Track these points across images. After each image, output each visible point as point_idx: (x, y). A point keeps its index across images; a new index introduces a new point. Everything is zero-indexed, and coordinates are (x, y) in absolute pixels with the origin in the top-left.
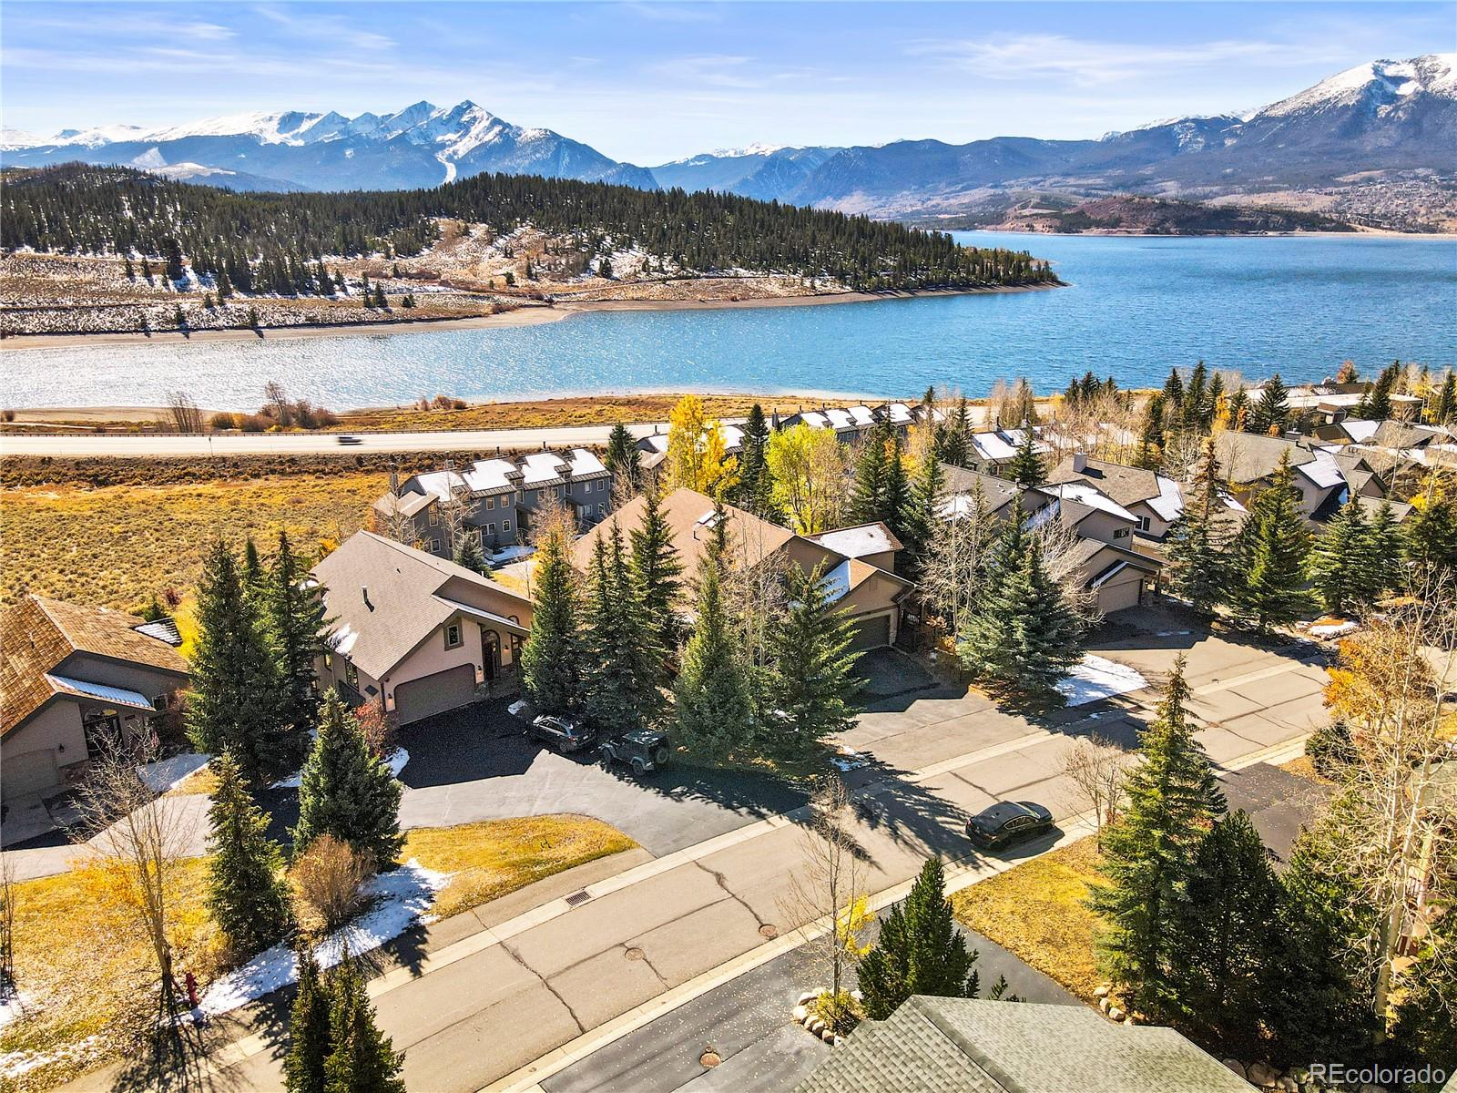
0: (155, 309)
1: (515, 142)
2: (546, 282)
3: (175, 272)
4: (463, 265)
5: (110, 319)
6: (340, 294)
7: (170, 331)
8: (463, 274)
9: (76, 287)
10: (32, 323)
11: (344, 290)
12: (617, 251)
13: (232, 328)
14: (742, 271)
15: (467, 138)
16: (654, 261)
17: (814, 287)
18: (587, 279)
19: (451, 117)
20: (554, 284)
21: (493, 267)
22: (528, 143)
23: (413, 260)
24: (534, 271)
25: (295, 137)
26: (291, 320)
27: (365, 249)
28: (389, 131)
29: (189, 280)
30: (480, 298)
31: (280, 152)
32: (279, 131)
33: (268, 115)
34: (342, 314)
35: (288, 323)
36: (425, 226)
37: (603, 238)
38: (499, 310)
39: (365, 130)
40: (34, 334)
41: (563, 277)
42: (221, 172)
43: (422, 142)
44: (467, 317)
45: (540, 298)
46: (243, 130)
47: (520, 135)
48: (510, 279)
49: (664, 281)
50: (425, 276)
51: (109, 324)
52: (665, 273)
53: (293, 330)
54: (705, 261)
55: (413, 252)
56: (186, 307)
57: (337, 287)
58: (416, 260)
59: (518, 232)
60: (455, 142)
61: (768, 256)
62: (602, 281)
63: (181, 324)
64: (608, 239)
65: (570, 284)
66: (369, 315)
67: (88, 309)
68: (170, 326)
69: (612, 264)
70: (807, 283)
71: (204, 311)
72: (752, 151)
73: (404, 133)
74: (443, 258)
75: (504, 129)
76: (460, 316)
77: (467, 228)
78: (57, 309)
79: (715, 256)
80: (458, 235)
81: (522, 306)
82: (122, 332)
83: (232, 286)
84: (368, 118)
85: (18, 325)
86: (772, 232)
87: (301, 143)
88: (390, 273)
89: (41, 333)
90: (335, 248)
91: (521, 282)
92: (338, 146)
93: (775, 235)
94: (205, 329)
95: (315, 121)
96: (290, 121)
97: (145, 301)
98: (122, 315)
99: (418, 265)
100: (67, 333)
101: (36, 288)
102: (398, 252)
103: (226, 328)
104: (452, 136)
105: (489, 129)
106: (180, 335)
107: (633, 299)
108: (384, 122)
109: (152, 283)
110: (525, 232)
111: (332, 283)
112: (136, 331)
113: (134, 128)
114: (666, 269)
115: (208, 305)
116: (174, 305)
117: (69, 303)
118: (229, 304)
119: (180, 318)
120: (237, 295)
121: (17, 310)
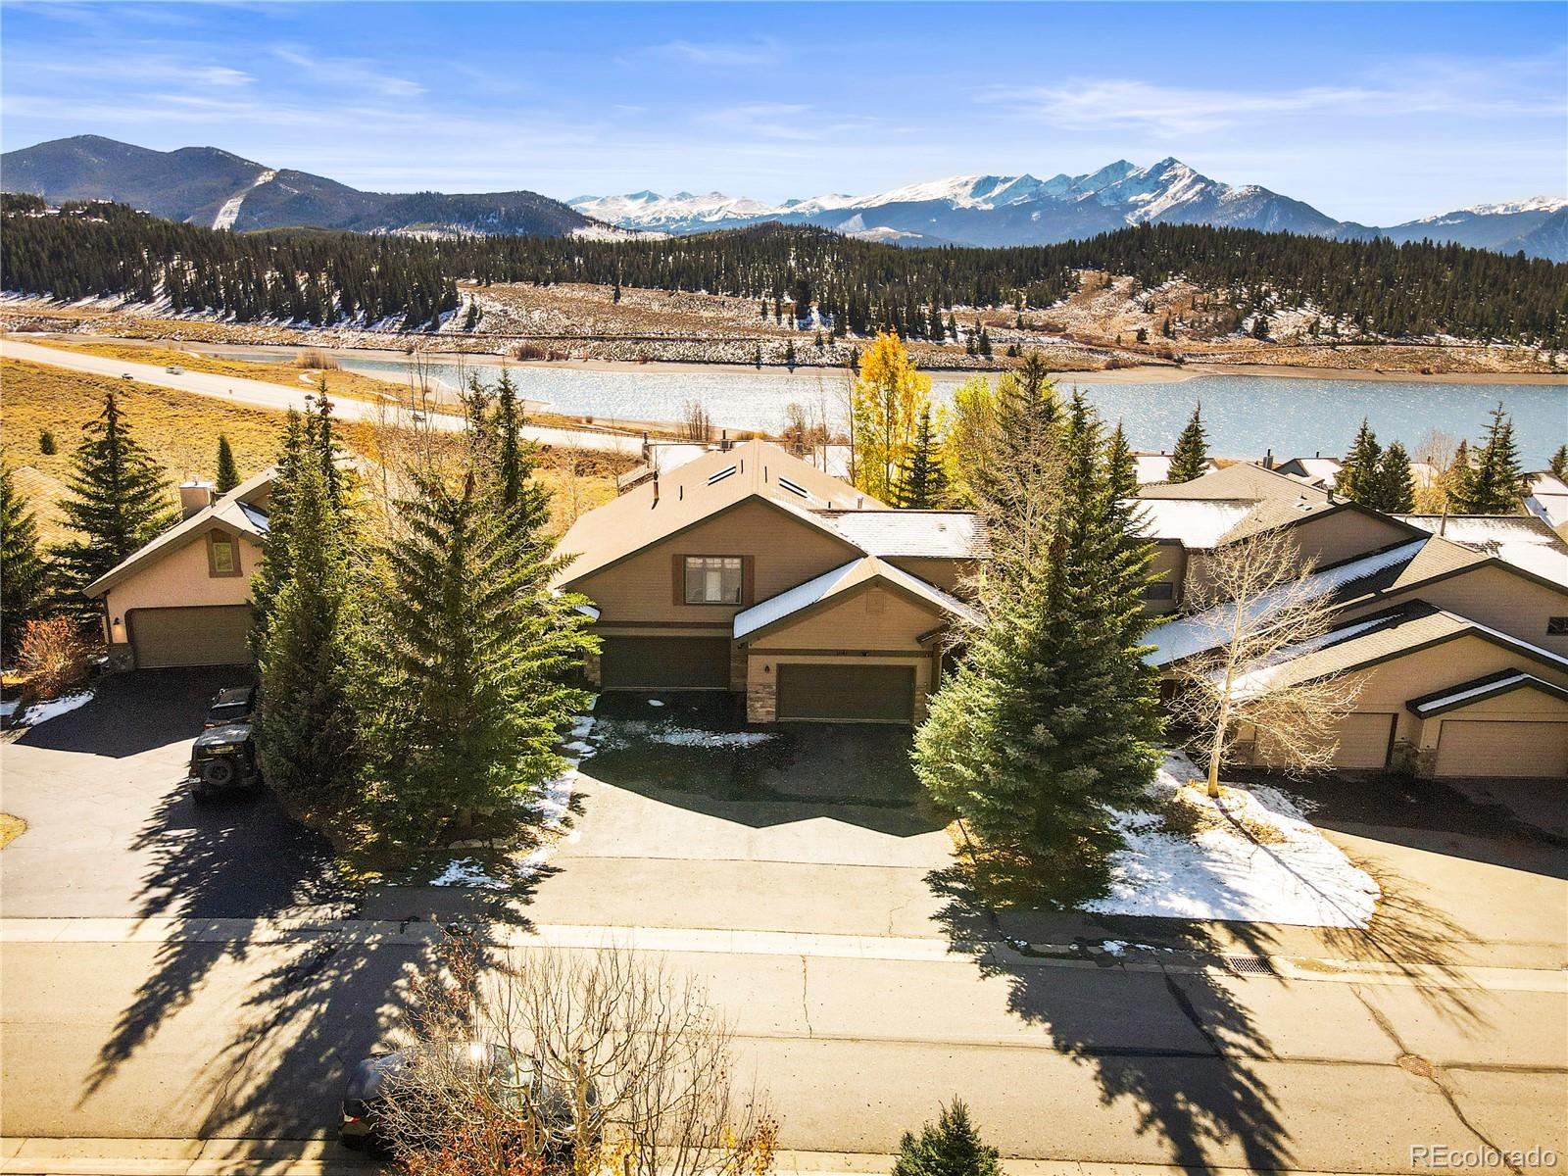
0: (771, 345)
1: (1216, 201)
2: (1184, 340)
3: (802, 313)
4: (1095, 319)
5: (732, 351)
6: (949, 340)
7: (778, 365)
8: (1092, 329)
9: (716, 323)
10: (671, 352)
11: (954, 336)
12: (1282, 309)
13: (833, 366)
14: (1448, 339)
15: (1163, 198)
16: (1326, 322)
17: (1552, 363)
18: (1234, 339)
19: (1150, 175)
20: (1193, 343)
21: (1127, 322)
22: (1232, 202)
23: (1042, 313)
24: (1172, 328)
25: (986, 201)
27: (996, 301)
28: (1081, 192)
29: (812, 320)
30: (1097, 352)
31: (971, 216)
32: (972, 195)
33: (964, 179)
34: (941, 358)
36: (1067, 278)
37: (1268, 294)
38: (1114, 365)
39: (1055, 192)
40: (669, 361)
41: (1205, 336)
42: (910, 235)
43: (1112, 203)
44: (1073, 370)
45: (1169, 356)
46: (939, 195)
47: (1224, 193)
48: (1142, 335)
49: (1333, 345)
50: (1050, 329)
51: (729, 356)
52: (1338, 336)
54: (1400, 324)
55: (1045, 304)
56: (798, 343)
57: (948, 333)
58: (1045, 312)
59: (1166, 286)
60: (1149, 202)
61: (1492, 320)
62: (1253, 342)
63: (790, 360)
64: (1275, 295)
65: (1212, 344)
66: (969, 361)
67: (716, 342)
68: (779, 361)
69: (1270, 324)
70: (1545, 357)
71: (814, 348)
72: (1532, 207)
73: (1096, 194)
74: (1075, 311)
75: (1206, 187)
76: (1065, 369)
77: (1110, 281)
78: (693, 340)
79: (1413, 318)
80: (1098, 287)
81: (1143, 364)
82: (738, 364)
83: (848, 327)
84: (1063, 179)
85: (659, 352)
86: (1507, 292)
87: (991, 206)
88: (1014, 324)
89: (675, 361)
90: (968, 298)
91: (1154, 339)
92: (1027, 208)
93: (1510, 296)
94: (810, 365)
95: (1010, 183)
96: (985, 185)
97: (767, 337)
98: (742, 348)
99: (1046, 318)
100: (694, 362)
101: (682, 321)
102: (1029, 302)
103: (829, 365)
104: (1147, 196)
105: (1189, 187)
106: (786, 369)
107: (1286, 364)
108: (1074, 184)
109: (779, 322)
110: (1175, 286)
111: (943, 329)
112: (750, 364)
113: (846, 196)
114: (1340, 331)
115: (819, 343)
116: (790, 342)
117: (705, 336)
118: (839, 343)
119: (790, 354)
120: (848, 335)
121: (663, 340)
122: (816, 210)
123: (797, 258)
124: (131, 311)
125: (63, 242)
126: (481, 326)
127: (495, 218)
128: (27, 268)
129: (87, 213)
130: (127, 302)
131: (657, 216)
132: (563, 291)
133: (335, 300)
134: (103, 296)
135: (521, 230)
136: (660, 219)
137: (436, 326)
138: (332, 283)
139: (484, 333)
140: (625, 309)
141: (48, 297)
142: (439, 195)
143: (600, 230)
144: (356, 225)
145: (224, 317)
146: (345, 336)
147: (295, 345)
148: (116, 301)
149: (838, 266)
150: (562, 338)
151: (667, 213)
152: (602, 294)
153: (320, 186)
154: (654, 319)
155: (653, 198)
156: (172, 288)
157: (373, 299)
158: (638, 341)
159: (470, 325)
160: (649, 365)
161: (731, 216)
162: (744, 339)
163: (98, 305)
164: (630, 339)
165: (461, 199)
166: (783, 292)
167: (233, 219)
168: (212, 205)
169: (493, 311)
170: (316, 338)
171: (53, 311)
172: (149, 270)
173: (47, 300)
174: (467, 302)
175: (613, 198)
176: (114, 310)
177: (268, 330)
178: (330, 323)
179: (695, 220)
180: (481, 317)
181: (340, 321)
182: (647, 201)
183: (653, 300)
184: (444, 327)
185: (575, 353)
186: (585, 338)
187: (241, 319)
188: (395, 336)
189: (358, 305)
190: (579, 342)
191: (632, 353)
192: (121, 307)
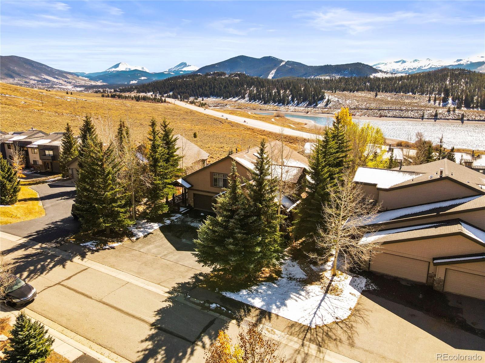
0: (429, 112)
3: (445, 100)
5: (413, 114)
7: (431, 119)
9: (410, 104)
10: (391, 114)
13: (453, 119)
26: (478, 118)
29: (448, 103)
35: (476, 119)
51: (412, 115)
53: (477, 122)
56: (440, 111)
63: (435, 117)
67: (407, 110)
68: (431, 117)
71: (446, 113)
78: (400, 110)
82: (415, 118)
83: (463, 106)
85: (387, 114)
89: (391, 117)
94: (443, 119)
97: (428, 109)
98: (417, 113)
100: (399, 117)
101: (397, 103)
103: (451, 119)
106: (433, 120)
109: (435, 103)
112: (419, 118)
113: (482, 57)
115: (449, 111)
116: (436, 111)
117: (404, 109)
118: (457, 111)
119: (436, 115)
120: (462, 108)
121: (388, 110)
122: (469, 63)
123: (450, 81)
124: (239, 101)
125: (227, 84)
126: (330, 105)
127: (347, 71)
128: (218, 91)
129: (235, 76)
130: (239, 99)
131: (405, 68)
132: (359, 94)
133: (290, 98)
134: (234, 98)
135: (355, 75)
136: (406, 69)
137: (316, 105)
138: (290, 93)
139: (331, 107)
140: (378, 99)
141: (222, 98)
142: (331, 65)
143: (382, 74)
144: (306, 76)
145: (261, 103)
146: (291, 108)
147: (277, 110)
148: (237, 99)
149: (466, 83)
150: (355, 109)
151: (408, 67)
152: (371, 95)
153: (297, 65)
154: (387, 103)
155: (404, 62)
156: (250, 96)
157: (300, 97)
158: (380, 110)
159: (327, 105)
160: (382, 118)
161: (433, 66)
162: (419, 110)
163: (232, 100)
164: (377, 109)
165: (337, 66)
166: (441, 93)
167: (273, 76)
168: (269, 72)
169: (335, 100)
170: (283, 109)
171: (222, 102)
172: (245, 90)
173: (221, 99)
174: (327, 98)
175: (390, 63)
176: (235, 101)
177: (271, 106)
178: (287, 105)
179: (419, 68)
180: (330, 102)
181: (290, 104)
182: (402, 63)
183: (388, 97)
184: (319, 105)
185: (358, 114)
186: (362, 109)
187: (265, 103)
188: (304, 108)
189: (296, 99)
190: (360, 110)
191: (377, 114)
192: (237, 100)
